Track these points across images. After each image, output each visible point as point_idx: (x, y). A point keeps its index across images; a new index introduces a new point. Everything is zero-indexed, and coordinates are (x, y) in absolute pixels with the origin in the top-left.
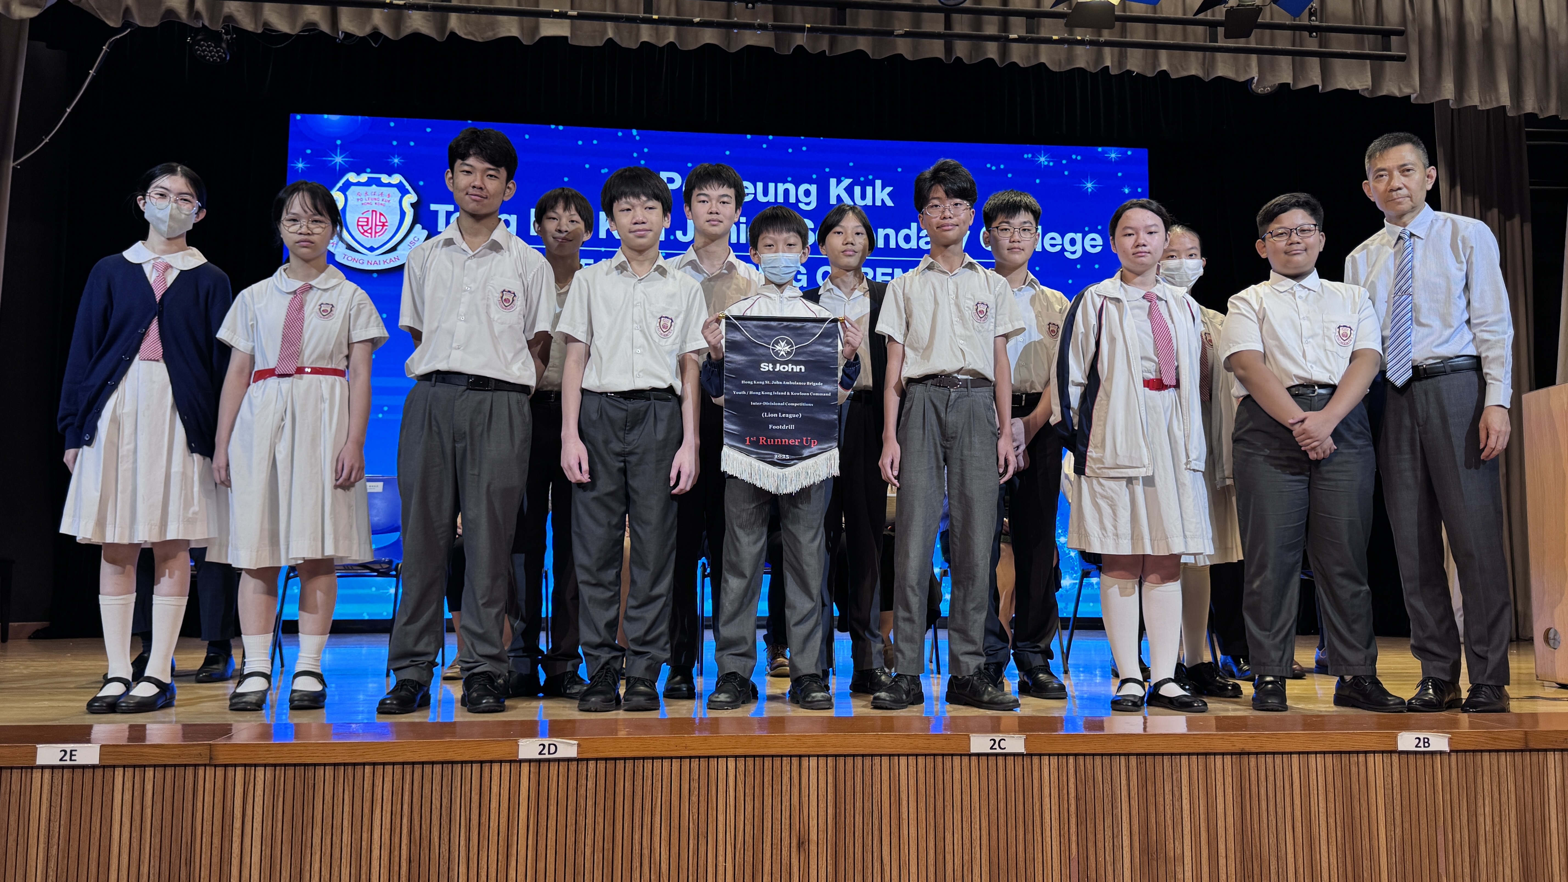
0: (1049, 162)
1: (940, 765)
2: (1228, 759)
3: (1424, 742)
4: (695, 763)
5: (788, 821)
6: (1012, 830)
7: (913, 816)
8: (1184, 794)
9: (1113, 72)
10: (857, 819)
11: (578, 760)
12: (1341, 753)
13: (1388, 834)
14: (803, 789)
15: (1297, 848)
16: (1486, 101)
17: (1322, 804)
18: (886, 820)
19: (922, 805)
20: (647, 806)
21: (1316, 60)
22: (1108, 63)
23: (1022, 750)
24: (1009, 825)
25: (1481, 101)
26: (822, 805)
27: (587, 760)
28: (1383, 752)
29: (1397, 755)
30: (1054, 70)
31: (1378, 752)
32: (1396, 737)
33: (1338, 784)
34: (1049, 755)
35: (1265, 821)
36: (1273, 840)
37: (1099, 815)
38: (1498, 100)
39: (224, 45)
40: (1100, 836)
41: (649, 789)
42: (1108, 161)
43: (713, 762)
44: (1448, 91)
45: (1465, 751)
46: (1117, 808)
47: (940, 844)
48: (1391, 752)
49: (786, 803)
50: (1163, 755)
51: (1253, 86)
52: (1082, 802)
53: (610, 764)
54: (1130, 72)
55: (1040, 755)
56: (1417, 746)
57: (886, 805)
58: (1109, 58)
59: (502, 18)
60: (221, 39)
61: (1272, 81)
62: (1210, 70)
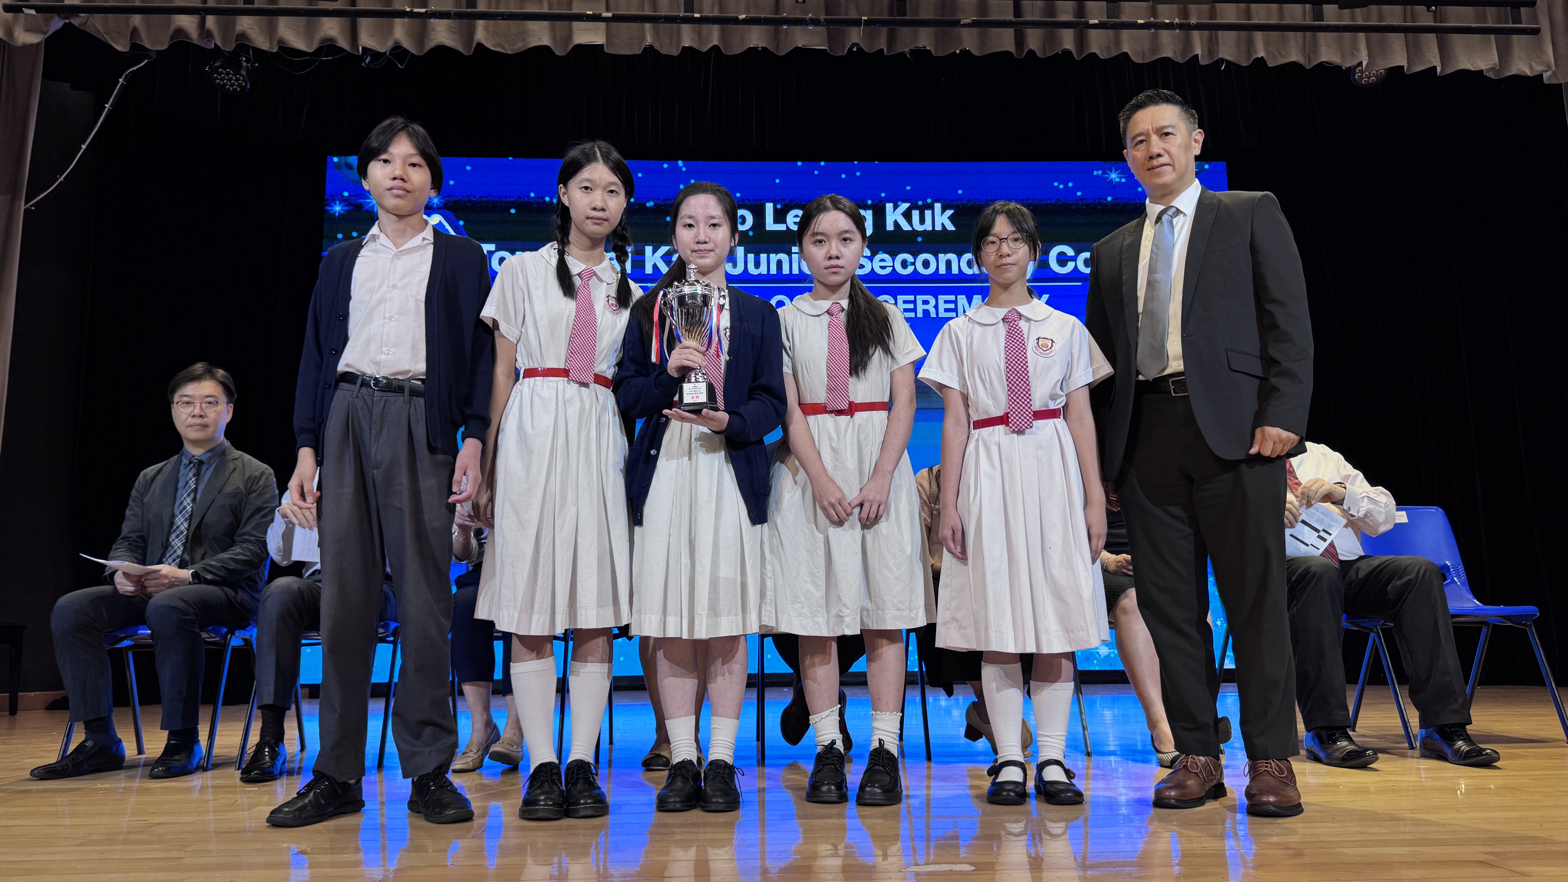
0: (1121, 178)
9: (1204, 61)
21: (1432, 38)
22: (1198, 51)
30: (1137, 61)
39: (243, 72)
51: (1359, 74)
54: (1222, 61)
58: (1198, 44)
59: (533, 25)
60: (240, 66)
61: (1383, 65)
62: (1311, 55)
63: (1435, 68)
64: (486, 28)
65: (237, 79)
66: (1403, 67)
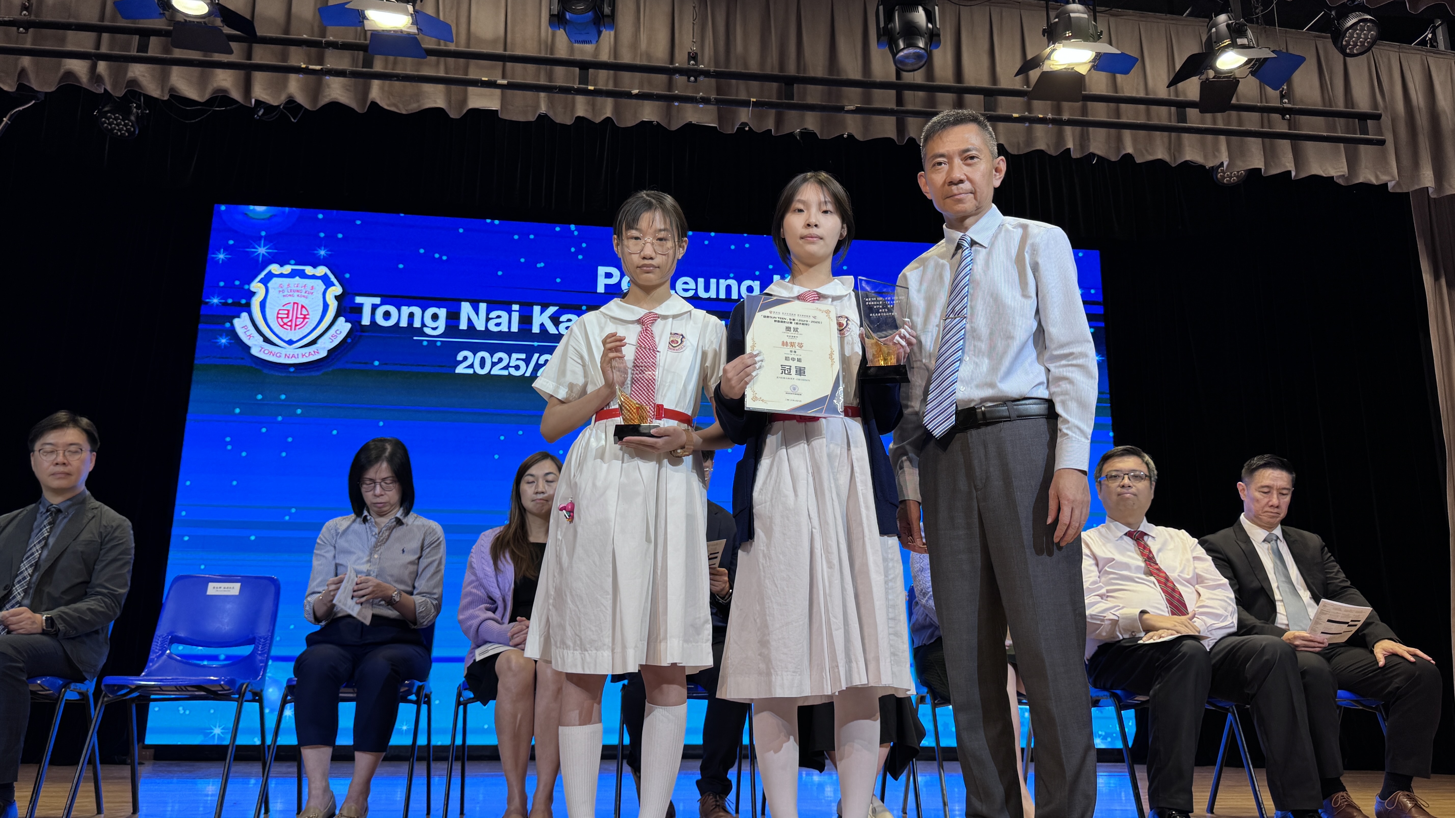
9: (1075, 155)
21: (1287, 143)
22: (1070, 145)
30: (1012, 153)
39: (133, 118)
44: (1427, 180)
51: (1219, 176)
54: (1093, 155)
58: (1070, 139)
59: (427, 87)
60: (130, 112)
61: (1243, 166)
62: (1177, 154)
63: (1290, 172)
64: (382, 89)
65: (126, 125)
66: (1260, 169)
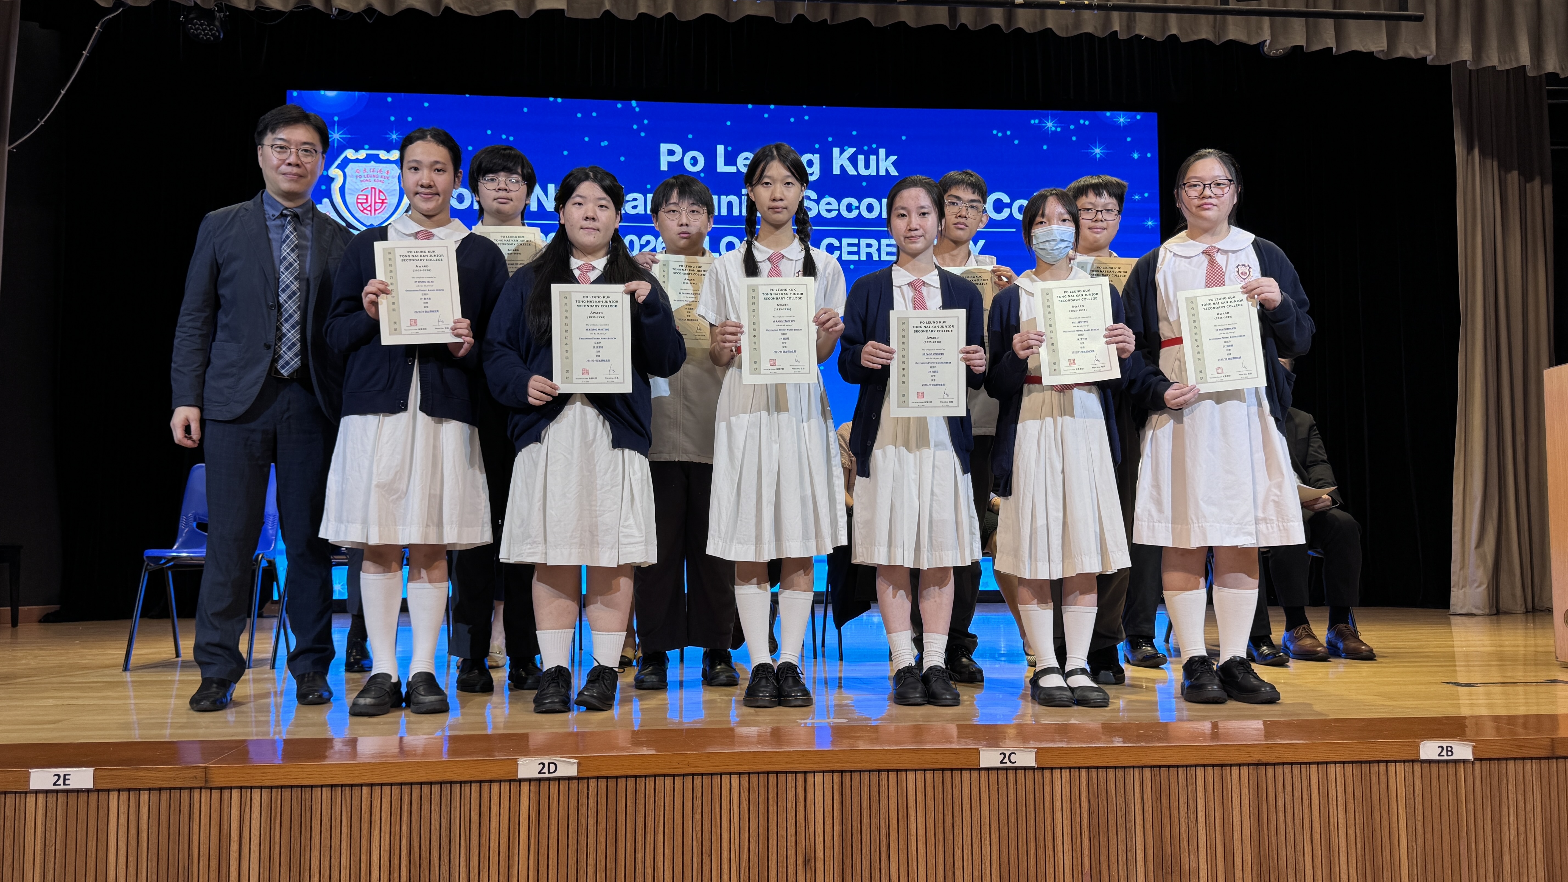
0: (1056, 127)
1: (949, 779)
2: (1244, 770)
3: (1447, 751)
4: (698, 780)
5: (793, 839)
6: (1023, 845)
7: (921, 832)
8: (1199, 806)
9: (1122, 36)
10: (864, 836)
11: (578, 779)
12: (1361, 762)
13: (1410, 846)
14: (808, 806)
15: (1315, 860)
16: (1505, 62)
17: (1341, 815)
18: (894, 836)
19: (931, 821)
20: (650, 824)
21: (1330, 22)
22: (1116, 28)
23: (1033, 764)
24: (1020, 840)
25: (1500, 61)
26: (828, 822)
27: (588, 778)
28: (1404, 761)
29: (1419, 764)
30: (1061, 35)
31: (1400, 761)
32: (1418, 746)
33: (1358, 794)
34: (1061, 768)
35: (1283, 833)
36: (1290, 851)
37: (1113, 830)
38: (1517, 60)
39: (217, 23)
40: (1113, 850)
41: (652, 807)
42: (1117, 126)
43: (716, 779)
44: (1465, 52)
45: (1490, 759)
46: (1130, 821)
47: (949, 860)
48: (1413, 761)
49: (791, 821)
50: (1178, 766)
51: (1265, 49)
52: (1095, 815)
53: (612, 783)
54: (1138, 37)
55: (1052, 769)
56: (1439, 755)
57: (894, 822)
58: (1117, 22)
60: (214, 18)
61: (1285, 43)
62: (1220, 33)
63: (1331, 48)
65: (211, 30)
